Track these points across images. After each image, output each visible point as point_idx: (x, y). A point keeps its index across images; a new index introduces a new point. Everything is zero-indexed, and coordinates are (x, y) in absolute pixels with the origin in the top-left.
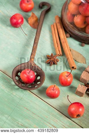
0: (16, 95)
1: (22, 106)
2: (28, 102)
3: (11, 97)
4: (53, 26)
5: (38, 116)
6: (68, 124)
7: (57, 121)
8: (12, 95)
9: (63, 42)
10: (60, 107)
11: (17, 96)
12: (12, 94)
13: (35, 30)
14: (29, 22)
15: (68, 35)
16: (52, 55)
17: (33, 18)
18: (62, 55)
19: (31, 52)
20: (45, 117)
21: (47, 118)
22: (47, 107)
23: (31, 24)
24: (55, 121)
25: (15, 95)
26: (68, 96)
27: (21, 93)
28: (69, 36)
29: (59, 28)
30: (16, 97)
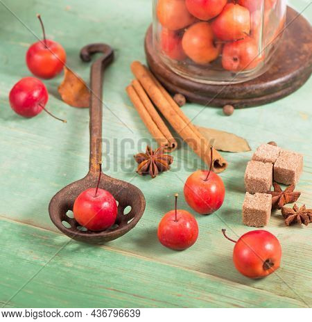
0: (75, 266)
1: (100, 287)
2: (113, 275)
3: (63, 274)
4: (131, 88)
5: (153, 299)
6: (247, 298)
7: (210, 298)
8: (64, 269)
9: (172, 115)
10: (210, 265)
11: (79, 267)
12: (62, 265)
13: (87, 111)
14: (63, 97)
15: (179, 98)
16: (148, 149)
17: (72, 86)
18: (176, 144)
19: (88, 160)
20: (174, 296)
21: (181, 298)
22: (171, 273)
23: (71, 100)
24: (205, 299)
25: (71, 265)
26: (223, 231)
27: (87, 257)
28: (183, 100)
29: (150, 87)
30: (77, 269)
